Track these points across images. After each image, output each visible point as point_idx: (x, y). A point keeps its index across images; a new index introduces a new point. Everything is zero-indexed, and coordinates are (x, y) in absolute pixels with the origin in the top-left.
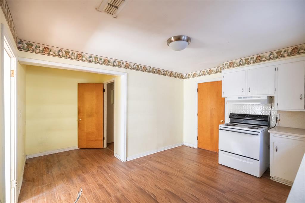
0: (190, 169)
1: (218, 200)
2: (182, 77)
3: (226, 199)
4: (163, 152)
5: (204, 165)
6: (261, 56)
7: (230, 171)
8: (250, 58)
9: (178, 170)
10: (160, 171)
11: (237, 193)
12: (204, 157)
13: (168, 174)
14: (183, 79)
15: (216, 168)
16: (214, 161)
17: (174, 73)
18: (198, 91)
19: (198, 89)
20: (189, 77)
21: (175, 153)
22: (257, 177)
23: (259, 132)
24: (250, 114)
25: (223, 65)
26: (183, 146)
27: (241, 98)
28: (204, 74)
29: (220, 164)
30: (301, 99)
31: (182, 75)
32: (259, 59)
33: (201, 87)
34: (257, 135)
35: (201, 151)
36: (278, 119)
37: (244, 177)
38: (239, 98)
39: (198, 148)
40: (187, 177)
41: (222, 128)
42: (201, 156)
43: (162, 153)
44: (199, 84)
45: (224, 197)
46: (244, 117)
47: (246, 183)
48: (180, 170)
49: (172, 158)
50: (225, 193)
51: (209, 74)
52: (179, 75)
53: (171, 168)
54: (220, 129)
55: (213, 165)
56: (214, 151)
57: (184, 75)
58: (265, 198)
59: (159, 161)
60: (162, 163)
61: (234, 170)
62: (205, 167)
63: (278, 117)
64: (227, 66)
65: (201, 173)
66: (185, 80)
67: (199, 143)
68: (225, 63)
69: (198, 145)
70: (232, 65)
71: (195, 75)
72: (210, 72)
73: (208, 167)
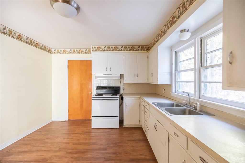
0: (70, 142)
1: (105, 159)
2: (50, 51)
3: (109, 154)
4: (29, 136)
5: (81, 134)
6: (117, 47)
7: (101, 130)
8: (111, 47)
9: (57, 149)
10: (34, 161)
11: (113, 145)
12: (78, 127)
13: (47, 160)
14: (51, 53)
15: (90, 133)
16: (87, 127)
17: (41, 45)
18: (68, 67)
19: (68, 65)
20: (58, 52)
21: (45, 133)
22: (117, 128)
23: (118, 98)
24: (110, 86)
25: (92, 47)
26: (52, 122)
27: (105, 75)
28: (74, 52)
29: (92, 128)
30: (135, 76)
31: (49, 49)
32: (115, 49)
33: (71, 64)
34: (117, 100)
35: (72, 122)
36: (124, 89)
37: (111, 131)
38: (104, 75)
39: (69, 120)
40: (70, 153)
41: (94, 98)
42: (76, 126)
43: (28, 139)
44: (69, 61)
45: (107, 153)
46: (106, 89)
47: (114, 135)
48: (59, 149)
49: (44, 139)
50: (106, 150)
51: (79, 53)
52: (47, 48)
53: (48, 151)
54: (93, 99)
55: (87, 131)
56: (84, 119)
57: (53, 50)
58: (127, 140)
59: (26, 150)
60: (32, 150)
61: (104, 129)
62: (82, 135)
63: (124, 87)
64: (95, 49)
65: (82, 141)
66: (53, 55)
67: (69, 115)
68: (94, 47)
69: (69, 117)
70: (99, 49)
71: (64, 52)
72: (80, 52)
73: (85, 134)
